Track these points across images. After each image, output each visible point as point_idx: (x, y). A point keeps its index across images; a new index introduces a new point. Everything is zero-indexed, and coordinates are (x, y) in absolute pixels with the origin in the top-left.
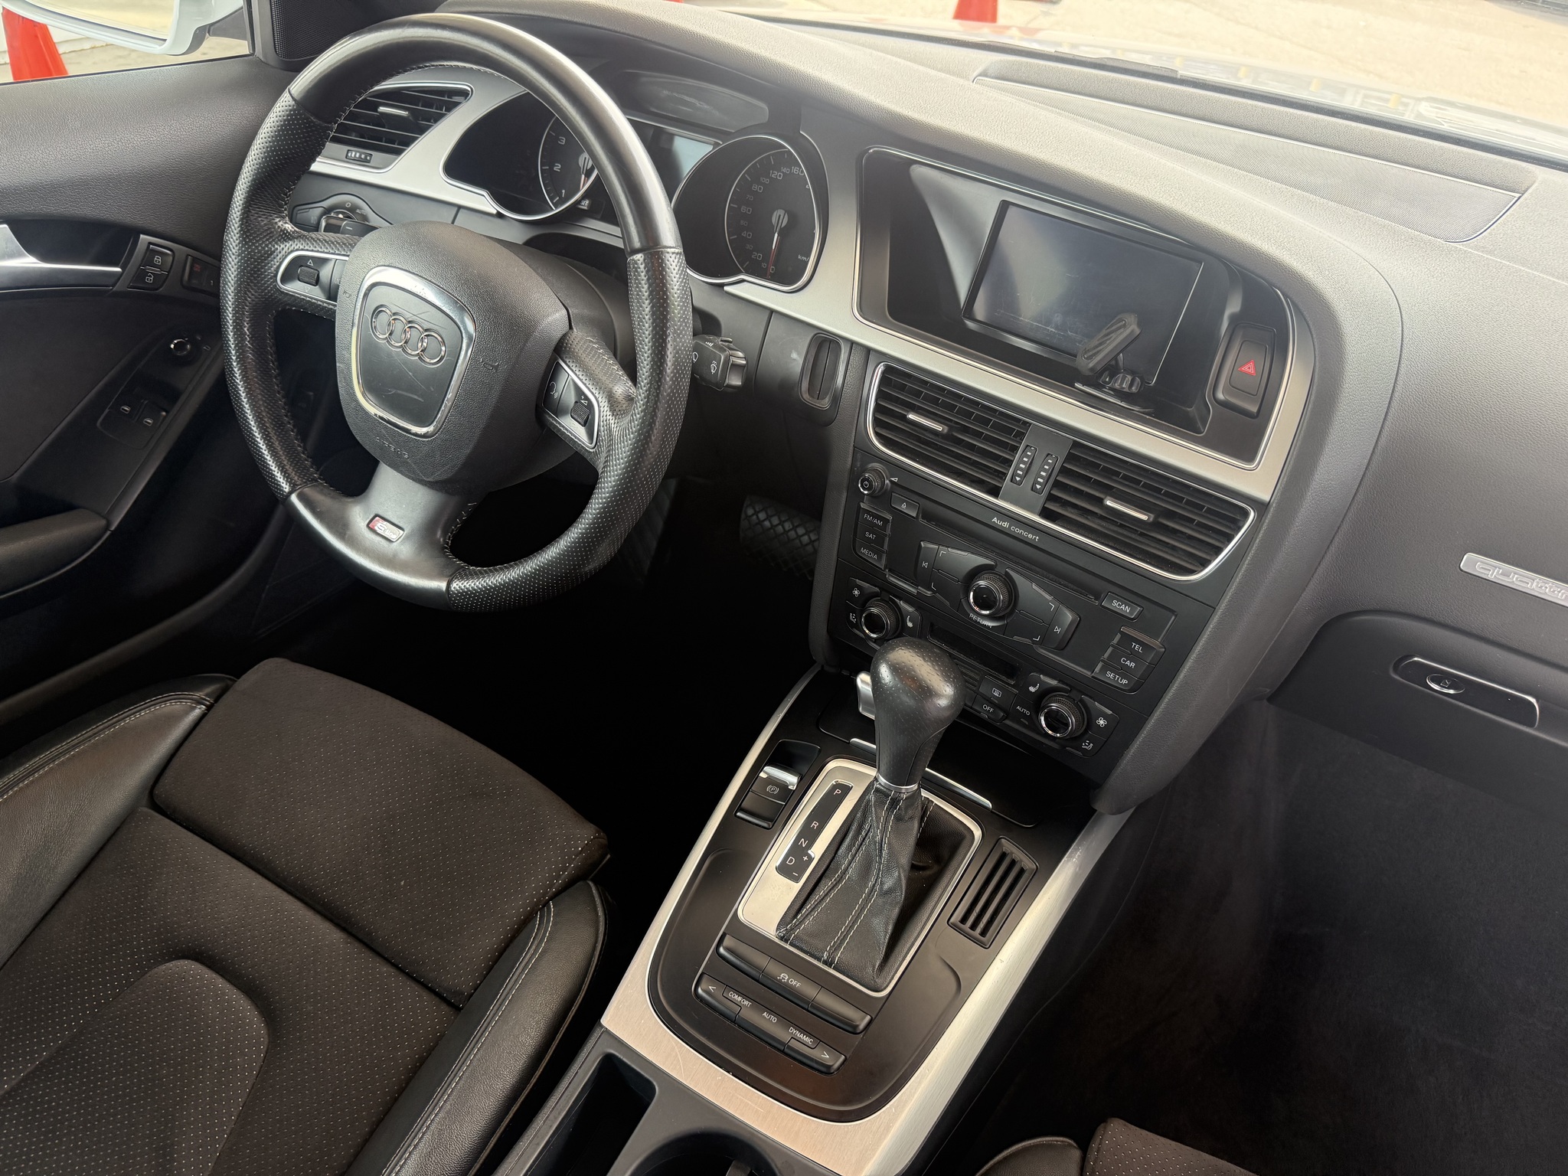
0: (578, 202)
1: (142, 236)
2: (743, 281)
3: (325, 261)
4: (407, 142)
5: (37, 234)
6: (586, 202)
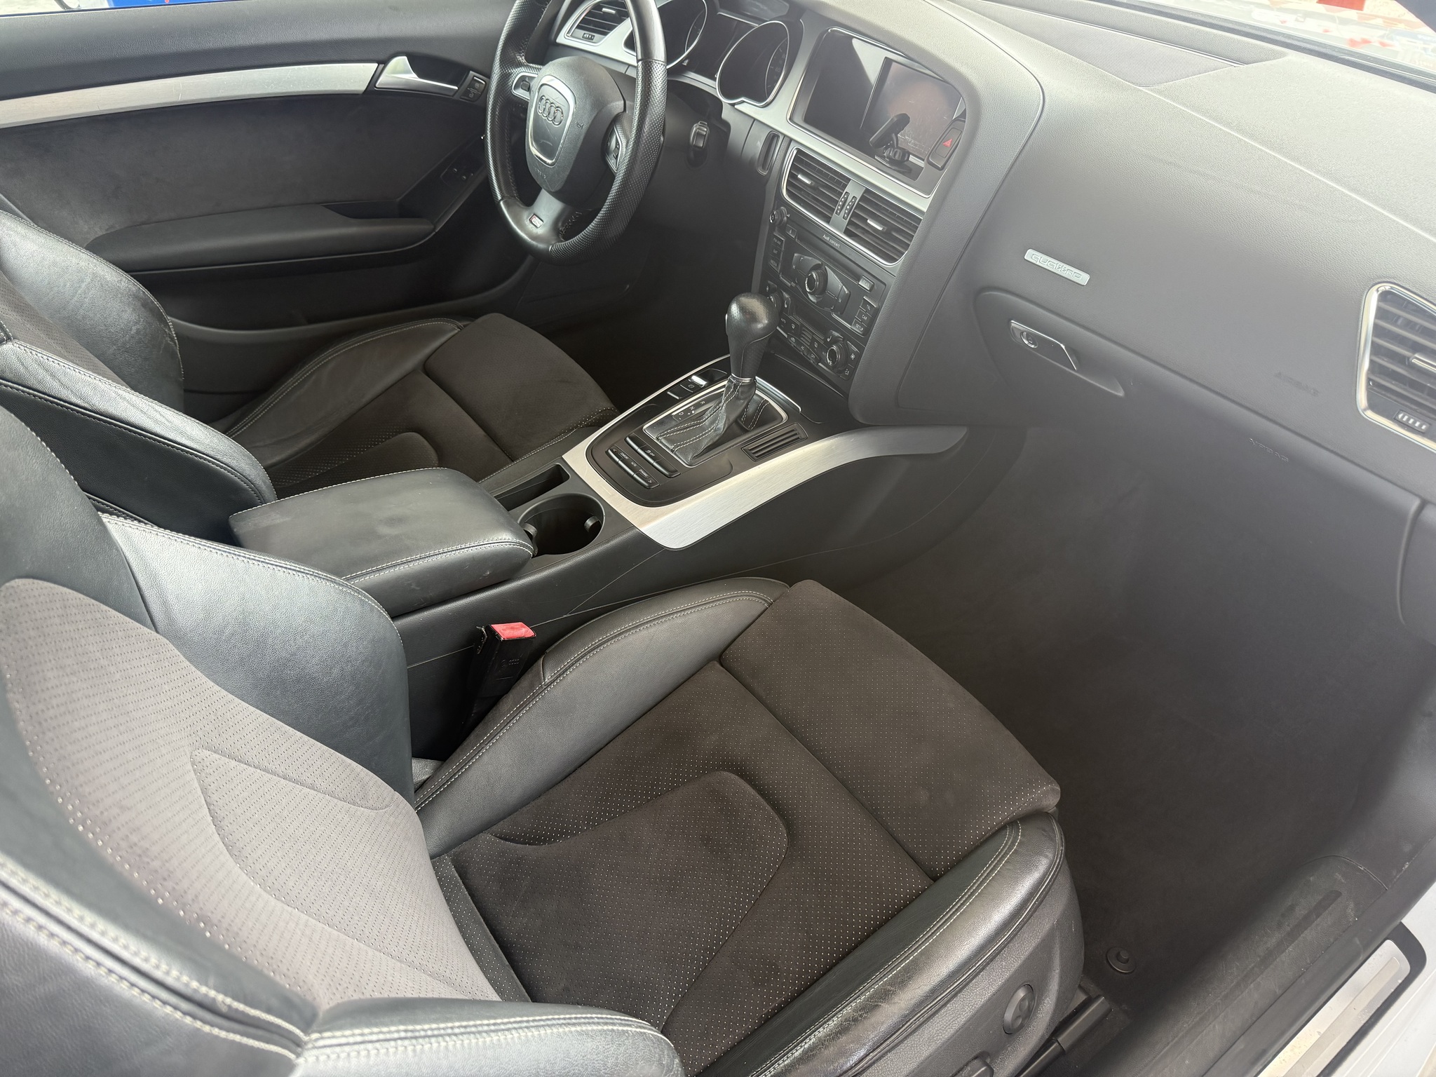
0: (682, 61)
1: (471, 72)
2: (744, 102)
3: (533, 78)
4: (611, 28)
5: (419, 63)
6: (687, 61)
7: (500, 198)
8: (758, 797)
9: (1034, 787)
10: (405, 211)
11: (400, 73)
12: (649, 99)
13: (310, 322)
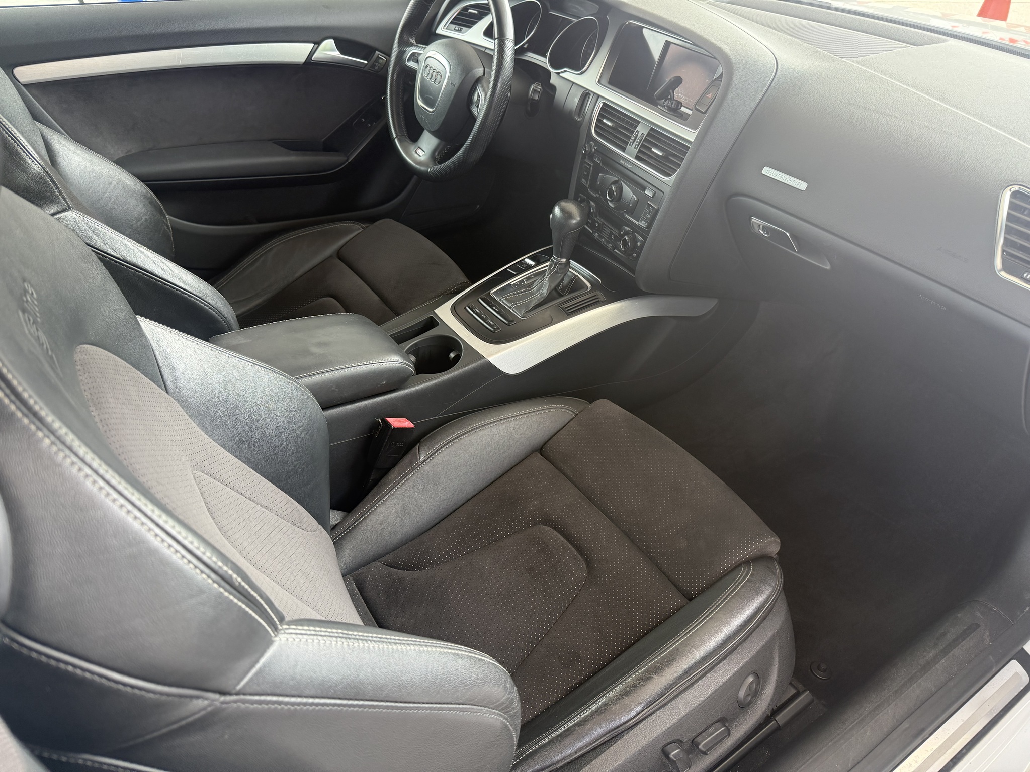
0: (524, 45)
1: (377, 52)
2: (566, 71)
3: (420, 54)
4: (474, 23)
5: (343, 45)
6: (527, 45)
7: (395, 136)
8: (566, 542)
9: (762, 539)
10: (328, 147)
11: (328, 51)
12: (502, 65)
13: (260, 221)
